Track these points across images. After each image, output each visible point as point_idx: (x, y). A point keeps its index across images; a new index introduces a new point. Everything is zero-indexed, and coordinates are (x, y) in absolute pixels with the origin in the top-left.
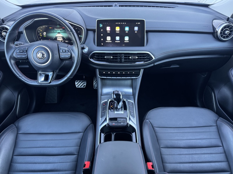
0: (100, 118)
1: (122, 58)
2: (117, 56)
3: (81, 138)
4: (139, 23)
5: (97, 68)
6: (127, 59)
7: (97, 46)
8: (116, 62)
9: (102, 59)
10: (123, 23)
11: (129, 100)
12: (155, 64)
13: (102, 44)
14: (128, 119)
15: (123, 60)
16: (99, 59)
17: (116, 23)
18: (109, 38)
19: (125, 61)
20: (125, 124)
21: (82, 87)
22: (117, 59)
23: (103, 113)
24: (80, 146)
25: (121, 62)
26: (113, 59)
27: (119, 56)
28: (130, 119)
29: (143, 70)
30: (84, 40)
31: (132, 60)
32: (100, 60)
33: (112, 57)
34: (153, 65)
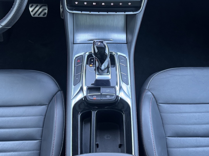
0: (73, 86)
3: (44, 114)
11: (119, 53)
14: (118, 88)
20: (113, 98)
21: (41, 16)
23: (77, 76)
24: (43, 127)
28: (121, 88)
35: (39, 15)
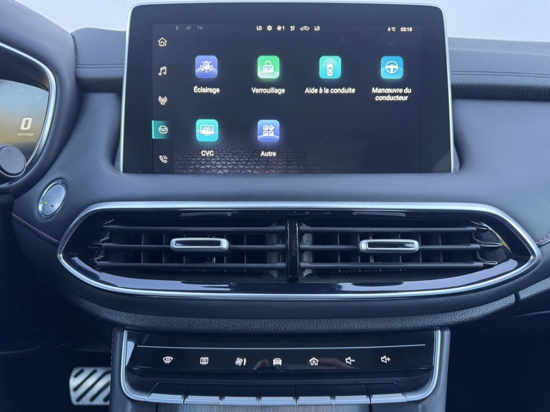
1: (302, 251)
2: (261, 238)
4: (403, 29)
5: (122, 327)
6: (334, 260)
7: (126, 170)
8: (255, 281)
9: (154, 256)
10: (306, 28)
12: (524, 294)
13: (163, 159)
15: (306, 263)
16: (134, 256)
17: (259, 28)
18: (207, 130)
19: (318, 273)
21: (99, 401)
22: (261, 256)
25: (292, 280)
26: (231, 255)
27: (282, 237)
29: (447, 333)
30: (57, 141)
31: (372, 264)
32: (142, 264)
33: (225, 244)
34: (510, 300)
35: (93, 399)
